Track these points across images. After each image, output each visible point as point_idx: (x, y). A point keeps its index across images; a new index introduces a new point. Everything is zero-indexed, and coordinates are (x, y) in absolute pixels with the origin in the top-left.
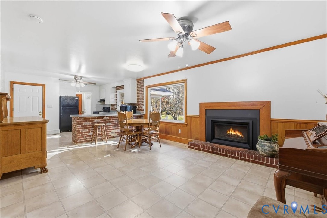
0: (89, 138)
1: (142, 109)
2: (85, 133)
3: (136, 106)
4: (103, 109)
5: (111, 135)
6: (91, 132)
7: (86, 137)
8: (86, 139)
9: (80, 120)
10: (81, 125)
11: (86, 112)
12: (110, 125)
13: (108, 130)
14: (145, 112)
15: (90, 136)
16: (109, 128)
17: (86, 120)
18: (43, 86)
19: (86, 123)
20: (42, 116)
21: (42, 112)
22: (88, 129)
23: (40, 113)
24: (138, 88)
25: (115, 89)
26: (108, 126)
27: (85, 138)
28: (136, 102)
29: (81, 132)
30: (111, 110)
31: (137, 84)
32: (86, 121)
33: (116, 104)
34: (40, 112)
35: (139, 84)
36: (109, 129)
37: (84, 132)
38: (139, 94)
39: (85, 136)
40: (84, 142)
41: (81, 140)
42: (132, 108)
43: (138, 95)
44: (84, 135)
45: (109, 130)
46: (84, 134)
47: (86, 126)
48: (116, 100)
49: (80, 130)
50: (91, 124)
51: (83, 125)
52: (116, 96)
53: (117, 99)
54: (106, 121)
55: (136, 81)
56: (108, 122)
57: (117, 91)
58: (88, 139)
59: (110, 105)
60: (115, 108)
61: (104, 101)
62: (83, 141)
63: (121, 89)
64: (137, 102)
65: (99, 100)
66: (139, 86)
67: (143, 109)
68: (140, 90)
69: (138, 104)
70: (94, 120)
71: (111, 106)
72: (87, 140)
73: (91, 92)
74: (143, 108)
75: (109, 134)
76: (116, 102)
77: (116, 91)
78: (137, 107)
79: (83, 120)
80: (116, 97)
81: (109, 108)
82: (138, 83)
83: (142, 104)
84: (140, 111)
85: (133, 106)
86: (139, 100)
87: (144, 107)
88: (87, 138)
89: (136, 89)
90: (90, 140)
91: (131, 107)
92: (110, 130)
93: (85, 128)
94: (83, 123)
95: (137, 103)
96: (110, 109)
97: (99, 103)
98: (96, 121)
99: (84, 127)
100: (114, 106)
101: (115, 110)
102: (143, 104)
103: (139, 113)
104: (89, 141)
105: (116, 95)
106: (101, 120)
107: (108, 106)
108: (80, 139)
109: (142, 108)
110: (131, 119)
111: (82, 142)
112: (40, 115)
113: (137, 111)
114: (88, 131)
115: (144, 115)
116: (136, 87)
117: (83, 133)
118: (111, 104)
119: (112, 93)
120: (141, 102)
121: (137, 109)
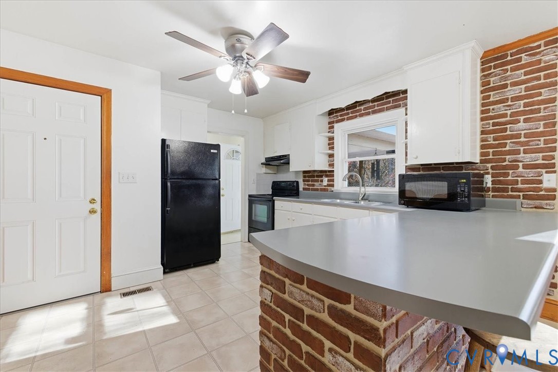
1: (540, 189)
4: (274, 186)
11: (223, 196)
18: (104, 95)
20: (98, 215)
21: (99, 200)
23: (92, 206)
25: (326, 120)
28: (475, 158)
30: (304, 189)
31: (485, 76)
33: (332, 171)
34: (93, 201)
35: (506, 71)
38: (504, 116)
43: (496, 124)
48: (332, 155)
52: (331, 144)
53: (334, 152)
57: (336, 125)
59: (301, 175)
60: (325, 183)
64: (482, 154)
65: (264, 161)
66: (504, 79)
67: (553, 190)
68: (516, 99)
69: (493, 167)
71: (304, 177)
73: (243, 136)
74: (547, 185)
76: (332, 165)
77: (331, 127)
80: (332, 148)
81: (297, 182)
83: (530, 167)
84: (517, 197)
86: (504, 145)
89: (475, 96)
95: (482, 161)
96: (301, 186)
97: (264, 170)
100: (321, 176)
102: (551, 166)
105: (331, 138)
107: (292, 178)
109: (540, 182)
112: (92, 212)
116: (477, 88)
118: (305, 172)
119: (319, 133)
120: (522, 157)
121: (489, 188)
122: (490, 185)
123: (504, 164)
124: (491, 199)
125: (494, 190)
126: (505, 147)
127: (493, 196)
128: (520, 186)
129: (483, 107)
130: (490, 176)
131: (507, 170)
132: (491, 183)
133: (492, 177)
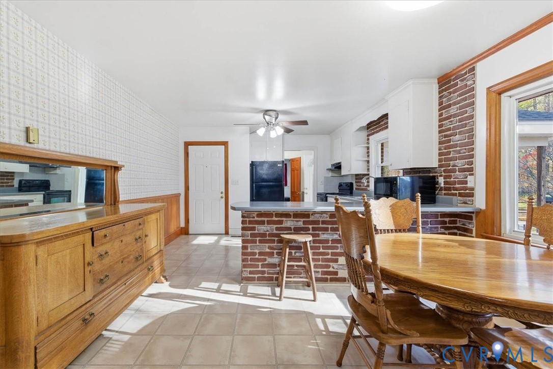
0: (272, 270)
1: (466, 189)
2: (261, 254)
3: (434, 177)
4: (339, 186)
5: (336, 273)
6: (275, 256)
7: (263, 266)
8: (263, 272)
9: (248, 219)
10: (249, 232)
11: (307, 194)
12: (334, 241)
13: (328, 254)
14: (480, 202)
15: (273, 266)
16: (329, 248)
17: (263, 219)
19: (262, 229)
20: (224, 199)
21: (224, 192)
22: (267, 245)
23: (222, 195)
24: (442, 107)
25: (364, 134)
26: (327, 241)
27: (260, 269)
28: (435, 164)
29: (249, 250)
30: (356, 189)
31: (440, 98)
32: (262, 223)
33: (368, 175)
34: (222, 193)
35: (450, 93)
36: (330, 251)
37: (257, 251)
38: (449, 129)
39: (260, 264)
40: (259, 279)
41: (251, 273)
42: (418, 183)
43: (446, 136)
44: (258, 260)
45: (329, 257)
46: (257, 256)
47: (264, 235)
48: (368, 162)
49: (249, 245)
50: (275, 232)
51: (256, 232)
52: (368, 152)
53: (370, 159)
54: (321, 226)
55: (435, 87)
56: (326, 229)
57: (371, 137)
58: (269, 273)
59: (354, 177)
60: (366, 184)
61: (338, 167)
62: (256, 276)
63: (382, 130)
64: (440, 161)
65: (330, 167)
66: (449, 100)
67: (472, 189)
68: (455, 116)
69: (444, 171)
70: (284, 219)
71: (356, 179)
72: (266, 275)
73: (313, 150)
74: (469, 185)
75: (331, 269)
76: (368, 169)
77: (368, 139)
78: (441, 180)
79: (256, 219)
80: (368, 156)
81: (352, 184)
82: (446, 90)
83: (461, 170)
84: (455, 195)
85: (420, 177)
86: (449, 153)
87: (478, 181)
88: (266, 269)
89: (436, 113)
90: (275, 276)
91: (413, 182)
92: (333, 254)
93: (261, 242)
94: (256, 226)
95: (440, 166)
96: (355, 186)
97: (330, 174)
98: (289, 223)
99: (258, 239)
100: (363, 178)
101: (366, 190)
102: (471, 170)
103: (450, 204)
104: (271, 279)
105: (368, 148)
106: (304, 223)
107: (349, 180)
108: (249, 269)
109: (466, 183)
110: (413, 229)
111: (252, 279)
112: (222, 197)
113: (441, 196)
114: (268, 250)
115: (478, 212)
116: (436, 107)
117: (254, 254)
118: (356, 175)
119: (356, 145)
120: (458, 163)
121: (442, 187)
122: (442, 185)
123: (449, 168)
124: (443, 196)
125: (446, 189)
126: (450, 155)
127: (445, 194)
128: (457, 186)
129: (439, 122)
130: (443, 178)
131: (450, 173)
132: (443, 183)
133: (444, 179)
